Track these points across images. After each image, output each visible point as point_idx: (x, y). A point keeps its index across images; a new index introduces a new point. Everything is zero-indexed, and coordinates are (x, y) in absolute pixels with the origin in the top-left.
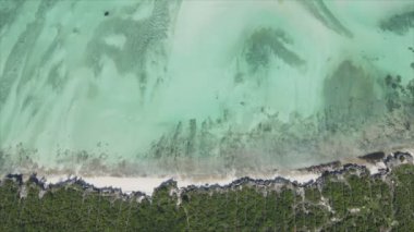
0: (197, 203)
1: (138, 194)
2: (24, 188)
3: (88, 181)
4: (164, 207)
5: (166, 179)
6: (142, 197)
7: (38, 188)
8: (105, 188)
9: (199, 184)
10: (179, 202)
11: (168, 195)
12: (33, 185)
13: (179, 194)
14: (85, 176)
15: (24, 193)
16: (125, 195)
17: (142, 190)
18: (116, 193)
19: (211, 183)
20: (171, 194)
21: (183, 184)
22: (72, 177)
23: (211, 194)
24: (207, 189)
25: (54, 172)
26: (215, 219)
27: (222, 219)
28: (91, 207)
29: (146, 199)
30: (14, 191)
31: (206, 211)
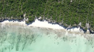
0: (18, 14)
1: (41, 20)
2: (88, 27)
3: (62, 28)
4: (30, 14)
5: (30, 25)
6: (39, 19)
7: (82, 27)
8: (55, 24)
9: (17, 22)
10: (24, 15)
11: (29, 18)
12: (84, 28)
13: (25, 18)
14: (63, 30)
15: (88, 25)
16: (46, 20)
17: (39, 22)
18: (50, 21)
19: (12, 22)
20: (28, 19)
21: (23, 23)
22: (69, 30)
23: (12, 17)
24: (13, 19)
25: (77, 33)
26: (11, 7)
27: (8, 7)
28: (60, 17)
29: (38, 18)
30: (92, 26)
31: (14, 11)
